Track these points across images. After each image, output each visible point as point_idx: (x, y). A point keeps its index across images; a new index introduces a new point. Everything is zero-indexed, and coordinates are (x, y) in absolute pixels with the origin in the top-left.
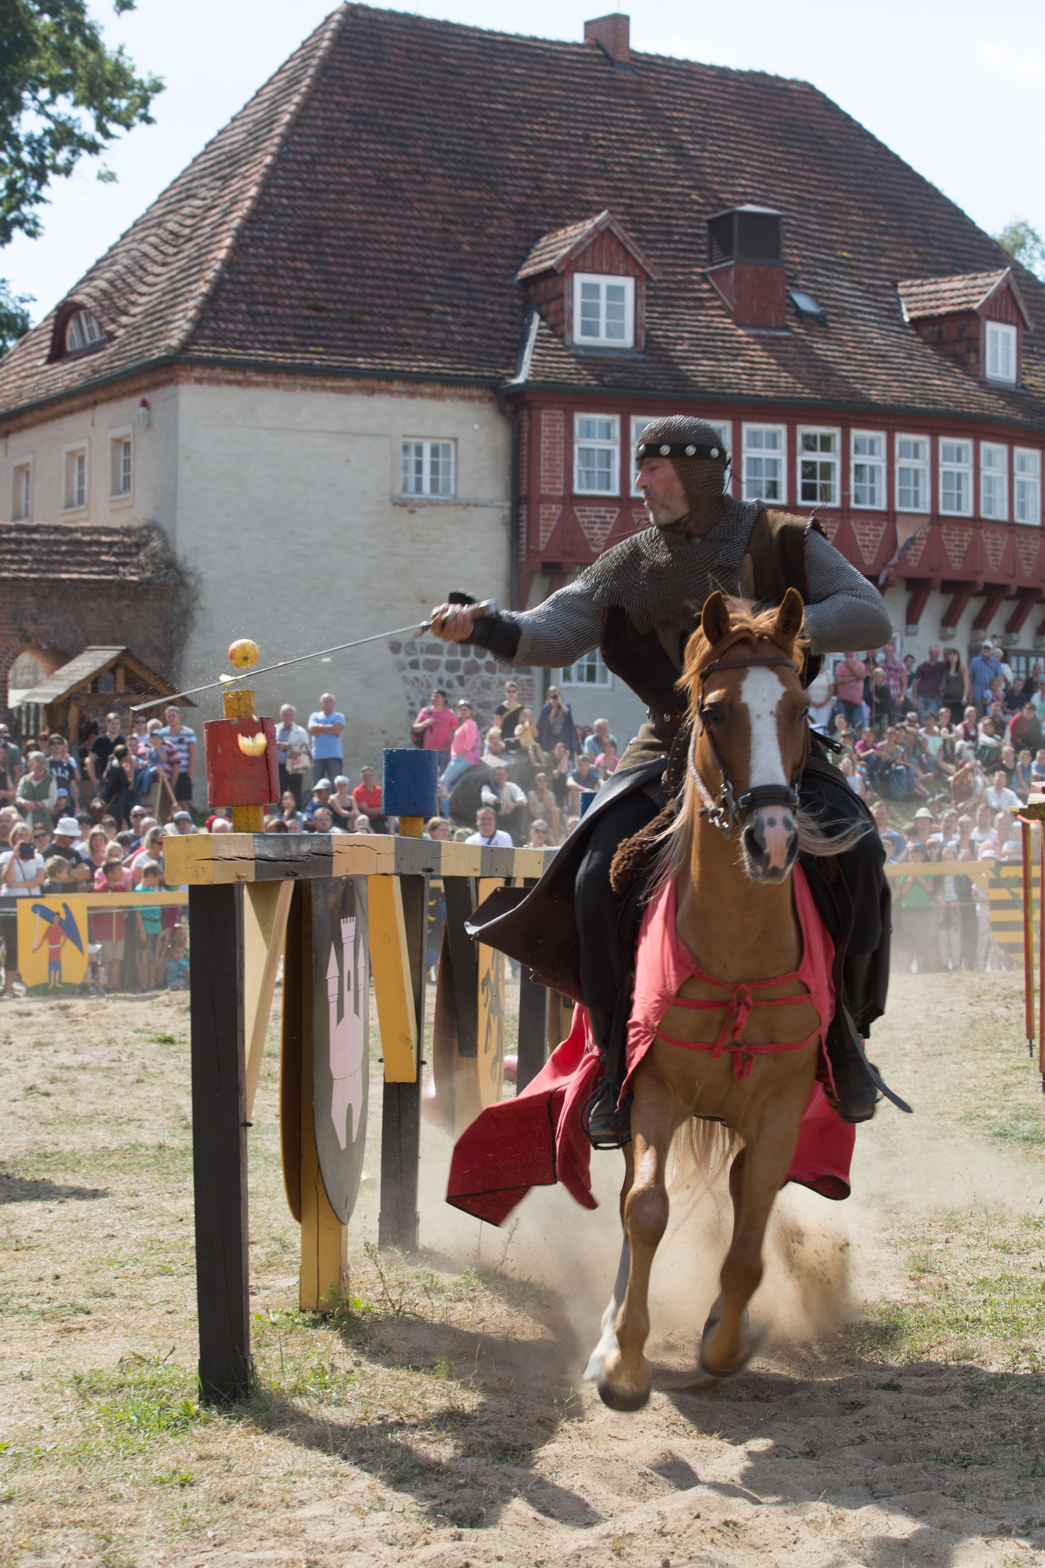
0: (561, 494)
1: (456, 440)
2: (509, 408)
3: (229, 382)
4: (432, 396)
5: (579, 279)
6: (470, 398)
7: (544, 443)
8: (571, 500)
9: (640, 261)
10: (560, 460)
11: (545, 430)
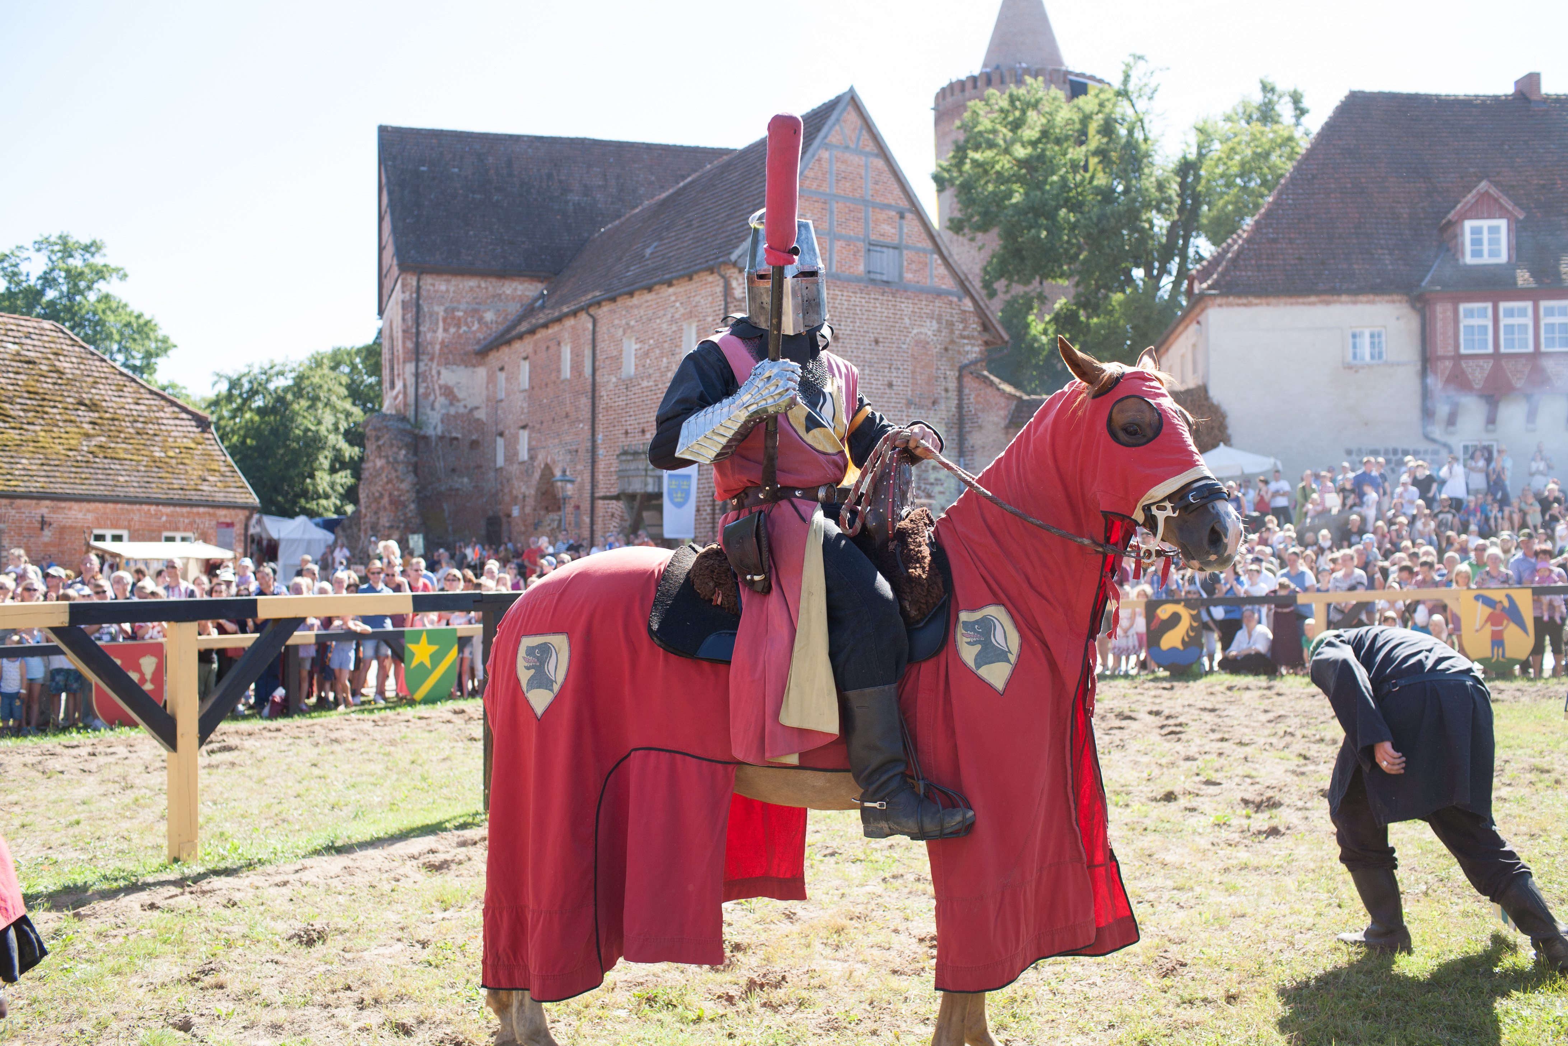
0: (1452, 354)
1: (1385, 327)
2: (1418, 305)
3: (1239, 305)
4: (1368, 302)
5: (1468, 224)
6: (1393, 302)
7: (1439, 324)
8: (1459, 357)
9: (1510, 208)
10: (1450, 333)
11: (1439, 316)
